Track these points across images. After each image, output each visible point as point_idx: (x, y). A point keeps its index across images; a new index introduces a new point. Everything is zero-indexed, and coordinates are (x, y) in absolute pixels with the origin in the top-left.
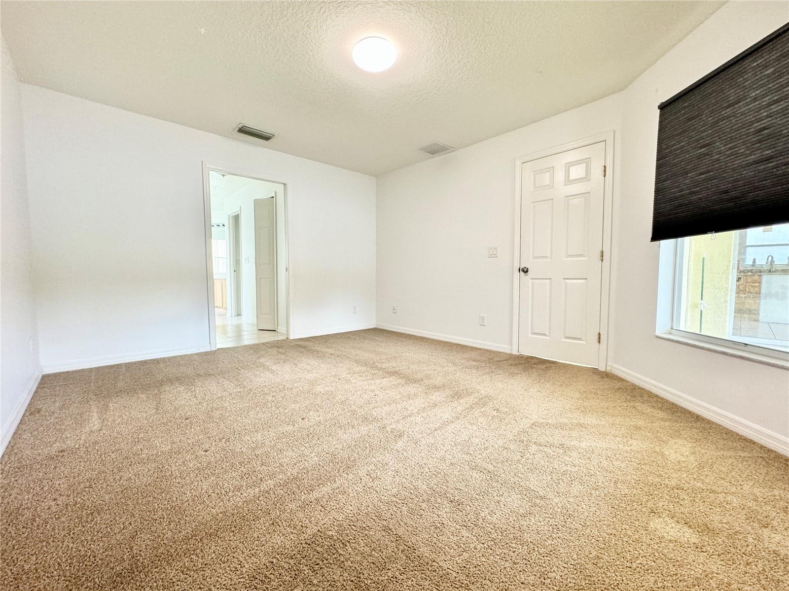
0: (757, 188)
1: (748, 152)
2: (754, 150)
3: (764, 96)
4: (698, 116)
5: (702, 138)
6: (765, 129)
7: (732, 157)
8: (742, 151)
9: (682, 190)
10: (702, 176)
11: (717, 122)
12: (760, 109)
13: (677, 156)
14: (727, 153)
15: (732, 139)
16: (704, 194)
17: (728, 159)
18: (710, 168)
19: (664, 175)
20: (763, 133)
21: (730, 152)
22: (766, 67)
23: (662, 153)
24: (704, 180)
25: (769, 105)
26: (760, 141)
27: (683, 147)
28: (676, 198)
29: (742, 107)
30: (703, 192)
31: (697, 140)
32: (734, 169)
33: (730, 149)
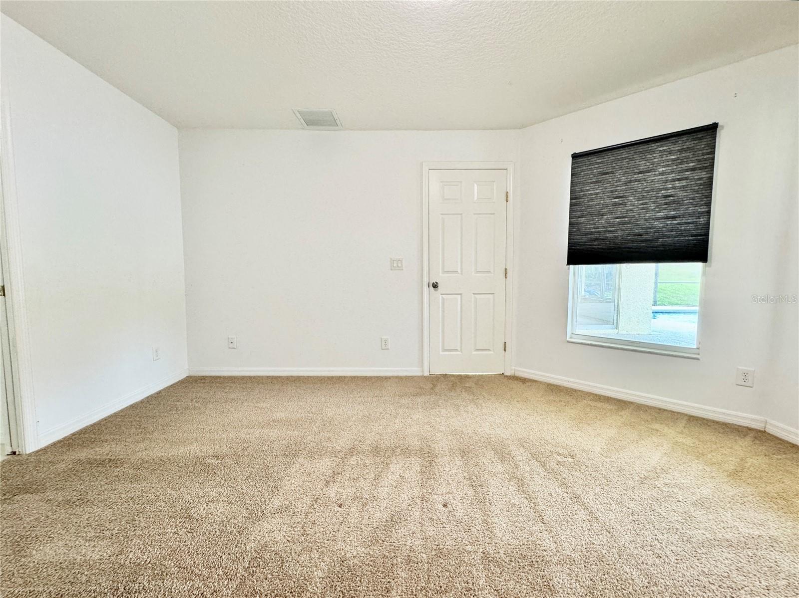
0: (664, 236)
1: (657, 209)
2: (662, 209)
3: (669, 173)
4: (612, 173)
5: (616, 191)
6: (670, 196)
7: (644, 211)
8: (652, 208)
9: (598, 228)
10: (618, 220)
11: (630, 182)
12: (667, 181)
13: (592, 200)
14: (640, 206)
15: (643, 198)
16: (619, 233)
17: (641, 211)
18: (625, 215)
19: (579, 213)
20: (669, 198)
21: (642, 206)
22: (670, 153)
23: (577, 194)
24: (619, 223)
25: (674, 180)
26: (666, 204)
27: (597, 194)
28: (592, 233)
29: (650, 176)
30: (619, 232)
31: (612, 192)
32: (646, 220)
33: (642, 204)
